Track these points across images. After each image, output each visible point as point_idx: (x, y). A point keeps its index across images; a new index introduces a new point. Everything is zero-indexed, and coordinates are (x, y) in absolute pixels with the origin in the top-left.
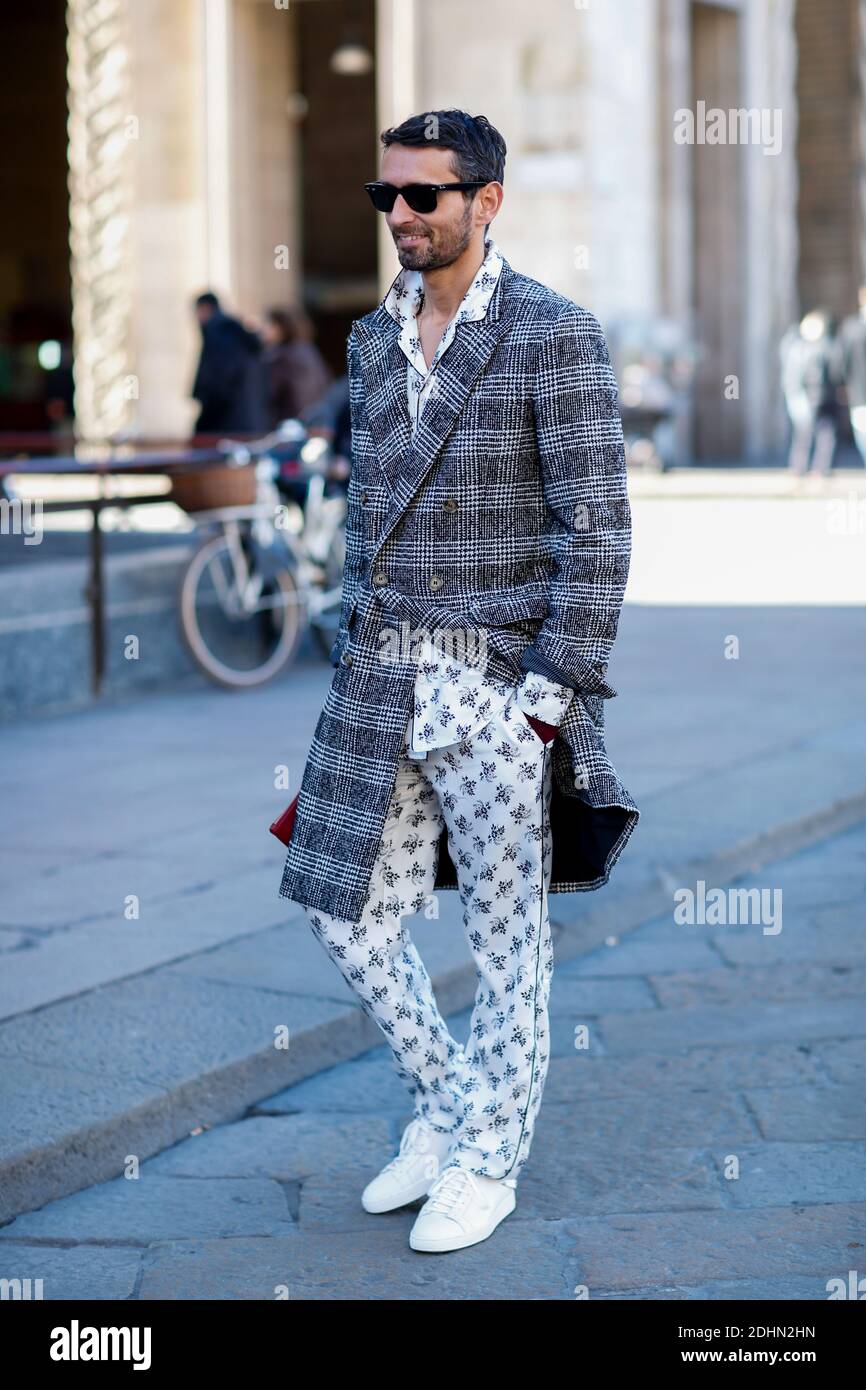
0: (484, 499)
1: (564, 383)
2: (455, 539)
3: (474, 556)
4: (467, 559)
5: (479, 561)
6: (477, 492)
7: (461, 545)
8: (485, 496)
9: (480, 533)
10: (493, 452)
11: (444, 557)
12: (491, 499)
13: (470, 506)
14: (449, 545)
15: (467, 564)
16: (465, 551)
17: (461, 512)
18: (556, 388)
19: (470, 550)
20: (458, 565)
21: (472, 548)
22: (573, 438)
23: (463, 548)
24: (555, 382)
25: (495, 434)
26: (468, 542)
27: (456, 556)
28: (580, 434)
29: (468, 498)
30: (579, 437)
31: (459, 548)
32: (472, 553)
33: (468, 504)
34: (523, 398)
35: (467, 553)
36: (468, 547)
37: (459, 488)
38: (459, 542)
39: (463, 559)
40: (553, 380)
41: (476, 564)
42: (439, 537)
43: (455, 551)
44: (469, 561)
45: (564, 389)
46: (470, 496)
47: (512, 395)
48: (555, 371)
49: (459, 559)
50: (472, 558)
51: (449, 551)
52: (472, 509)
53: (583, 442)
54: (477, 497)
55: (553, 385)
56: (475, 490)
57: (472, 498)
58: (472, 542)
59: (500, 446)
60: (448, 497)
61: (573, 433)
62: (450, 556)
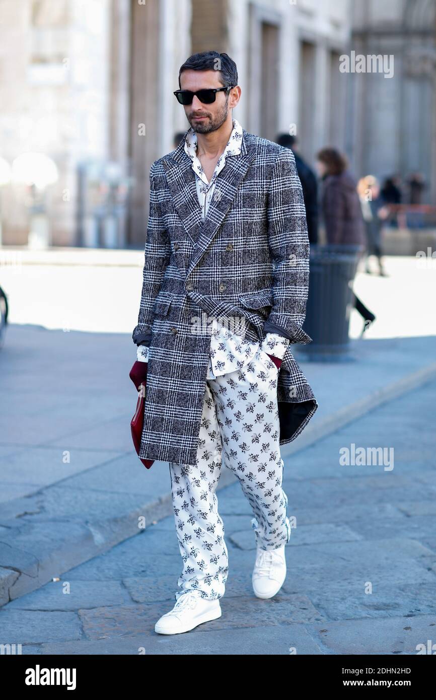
0: (245, 244)
1: (285, 184)
2: (231, 265)
3: (241, 273)
5: (243, 276)
6: (242, 241)
7: (234, 268)
8: (246, 242)
9: (243, 262)
10: (250, 219)
11: (226, 274)
12: (249, 244)
13: (239, 248)
14: (228, 268)
15: (237, 278)
16: (236, 271)
17: (234, 251)
18: (281, 187)
19: (239, 271)
20: (233, 278)
21: (240, 269)
22: (289, 212)
23: (235, 269)
24: (281, 184)
25: (252, 211)
26: (237, 266)
27: (232, 274)
28: (292, 210)
29: (238, 244)
31: (233, 270)
34: (265, 192)
36: (238, 269)
37: (234, 238)
38: (233, 267)
39: (235, 275)
41: (242, 278)
42: (223, 264)
43: (232, 271)
44: (238, 276)
45: (285, 187)
46: (239, 242)
47: (260, 190)
48: (281, 178)
49: (233, 275)
50: (240, 275)
51: (229, 271)
52: (240, 249)
53: (294, 214)
54: (242, 243)
56: (241, 239)
57: (240, 244)
58: (240, 266)
59: (254, 216)
60: (229, 243)
61: (289, 209)
62: (229, 274)
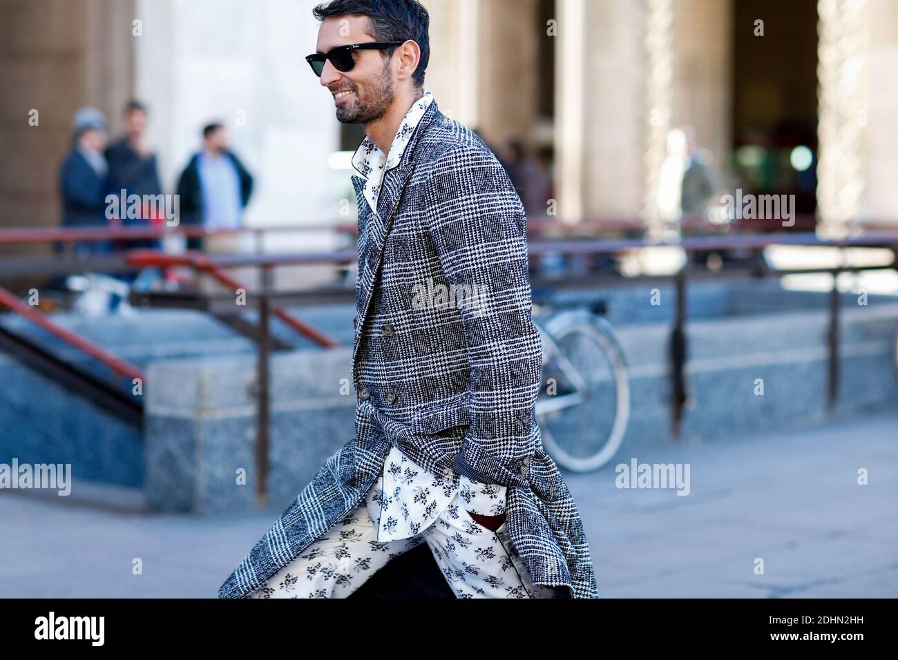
0: (413, 322)
1: (445, 216)
2: (398, 359)
3: (415, 371)
4: (410, 374)
5: (420, 375)
6: (406, 316)
7: (404, 363)
9: (416, 351)
10: (408, 280)
11: (393, 374)
12: (418, 322)
13: (404, 329)
14: (395, 364)
15: (411, 379)
16: (408, 367)
17: (398, 334)
18: (439, 220)
19: (411, 367)
20: (404, 380)
21: (412, 364)
22: (459, 263)
23: (406, 365)
24: (439, 216)
25: (407, 265)
26: (408, 360)
27: (401, 373)
28: (463, 259)
29: (400, 322)
30: (464, 261)
31: (402, 365)
32: (413, 369)
33: (402, 327)
34: (421, 231)
35: (410, 369)
36: (409, 364)
37: (391, 314)
38: (402, 361)
39: (407, 375)
40: (437, 214)
41: (418, 378)
42: (389, 358)
43: (400, 369)
44: (412, 376)
45: (446, 220)
46: (402, 320)
47: (412, 230)
48: (437, 206)
49: (404, 375)
50: (413, 373)
51: (396, 369)
52: (406, 331)
53: (467, 266)
54: (407, 321)
55: (438, 219)
56: (404, 314)
57: (404, 322)
58: (412, 359)
59: (412, 275)
60: (386, 322)
61: (458, 258)
62: (397, 374)
